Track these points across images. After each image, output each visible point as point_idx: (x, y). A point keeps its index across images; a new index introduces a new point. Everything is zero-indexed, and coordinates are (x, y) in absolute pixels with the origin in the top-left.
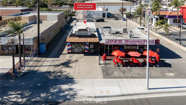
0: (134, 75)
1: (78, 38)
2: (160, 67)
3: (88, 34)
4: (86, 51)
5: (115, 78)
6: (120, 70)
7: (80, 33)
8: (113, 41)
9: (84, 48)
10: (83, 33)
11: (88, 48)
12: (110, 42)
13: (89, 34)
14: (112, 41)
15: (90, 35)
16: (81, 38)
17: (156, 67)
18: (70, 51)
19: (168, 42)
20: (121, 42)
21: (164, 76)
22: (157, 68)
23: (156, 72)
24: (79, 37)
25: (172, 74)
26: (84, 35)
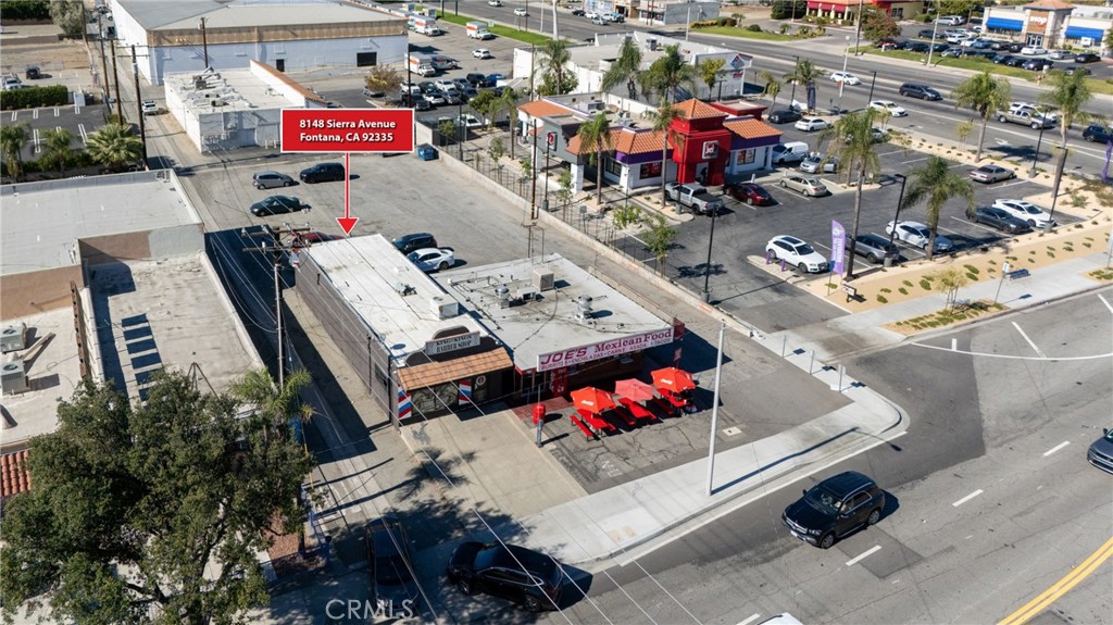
0: (656, 460)
1: (436, 364)
2: (699, 410)
3: (472, 345)
4: (461, 402)
5: (616, 482)
6: (609, 451)
7: (444, 344)
8: (562, 355)
9: (456, 392)
10: (454, 343)
11: (469, 389)
12: (554, 360)
13: (475, 343)
14: (557, 357)
15: (479, 343)
16: (449, 362)
17: (690, 413)
18: (409, 415)
19: (663, 290)
20: (585, 353)
21: (721, 440)
22: (693, 415)
23: (699, 434)
24: (440, 361)
25: (735, 431)
26: (458, 348)
